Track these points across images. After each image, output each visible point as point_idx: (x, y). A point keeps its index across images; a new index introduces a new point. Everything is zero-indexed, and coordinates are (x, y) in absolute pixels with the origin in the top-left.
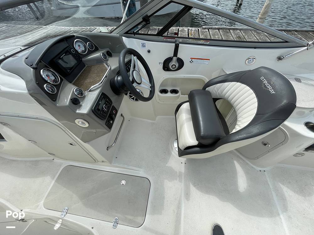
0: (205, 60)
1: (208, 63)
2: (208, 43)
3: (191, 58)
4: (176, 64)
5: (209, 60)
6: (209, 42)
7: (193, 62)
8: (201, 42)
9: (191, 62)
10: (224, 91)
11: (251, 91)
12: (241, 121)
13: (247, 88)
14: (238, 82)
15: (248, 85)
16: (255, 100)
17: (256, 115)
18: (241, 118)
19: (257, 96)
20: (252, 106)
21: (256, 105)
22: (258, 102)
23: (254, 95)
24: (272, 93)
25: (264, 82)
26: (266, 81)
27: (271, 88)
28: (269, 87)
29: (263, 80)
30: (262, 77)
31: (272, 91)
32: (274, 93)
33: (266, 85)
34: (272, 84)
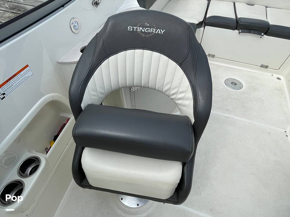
0: (22, 73)
1: (30, 73)
5: (27, 66)
10: (104, 83)
11: (138, 52)
12: (172, 87)
13: (129, 52)
14: (108, 58)
15: (126, 49)
16: (156, 54)
17: (180, 65)
18: (167, 84)
19: (152, 50)
20: (161, 63)
21: (164, 58)
22: (161, 53)
23: (147, 52)
24: (162, 33)
25: (138, 30)
26: (139, 28)
27: (154, 30)
28: (151, 31)
29: (133, 29)
30: (129, 28)
31: (160, 32)
32: (163, 31)
33: (146, 31)
34: (148, 25)
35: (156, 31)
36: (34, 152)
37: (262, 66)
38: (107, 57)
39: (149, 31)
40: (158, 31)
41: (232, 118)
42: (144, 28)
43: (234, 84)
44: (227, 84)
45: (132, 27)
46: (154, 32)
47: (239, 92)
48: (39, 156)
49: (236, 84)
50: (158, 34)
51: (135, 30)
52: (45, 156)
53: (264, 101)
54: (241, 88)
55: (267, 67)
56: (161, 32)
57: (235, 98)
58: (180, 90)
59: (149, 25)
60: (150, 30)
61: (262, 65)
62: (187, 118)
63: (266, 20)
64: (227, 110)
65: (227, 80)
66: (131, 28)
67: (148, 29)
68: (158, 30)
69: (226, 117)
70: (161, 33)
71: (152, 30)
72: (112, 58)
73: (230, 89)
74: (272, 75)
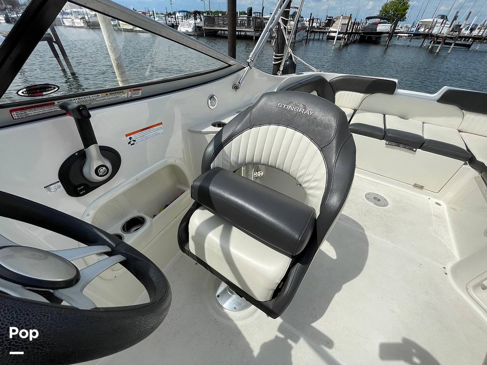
0: (155, 128)
1: (161, 131)
2: (140, 94)
3: (127, 135)
4: (103, 162)
5: (161, 123)
6: (140, 91)
7: (134, 141)
8: (126, 95)
9: (132, 142)
11: (282, 128)
12: (307, 173)
14: (251, 128)
17: (321, 150)
18: (302, 169)
19: (296, 129)
22: (304, 134)
24: (310, 115)
25: (287, 108)
26: (288, 106)
28: (300, 111)
29: (283, 106)
30: (279, 104)
32: (312, 113)
33: (294, 110)
34: (299, 104)
35: (304, 112)
37: (416, 186)
39: (298, 111)
40: (307, 112)
42: (294, 107)
43: (377, 200)
44: (368, 199)
46: (302, 113)
47: (382, 209)
48: (145, 216)
49: (379, 200)
50: (306, 114)
51: (284, 108)
52: (151, 219)
54: (385, 205)
55: (422, 187)
56: (310, 113)
57: (377, 215)
58: (315, 177)
60: (299, 109)
61: (415, 184)
62: (313, 211)
63: (421, 135)
65: (369, 194)
66: (281, 105)
73: (371, 204)
74: (429, 199)
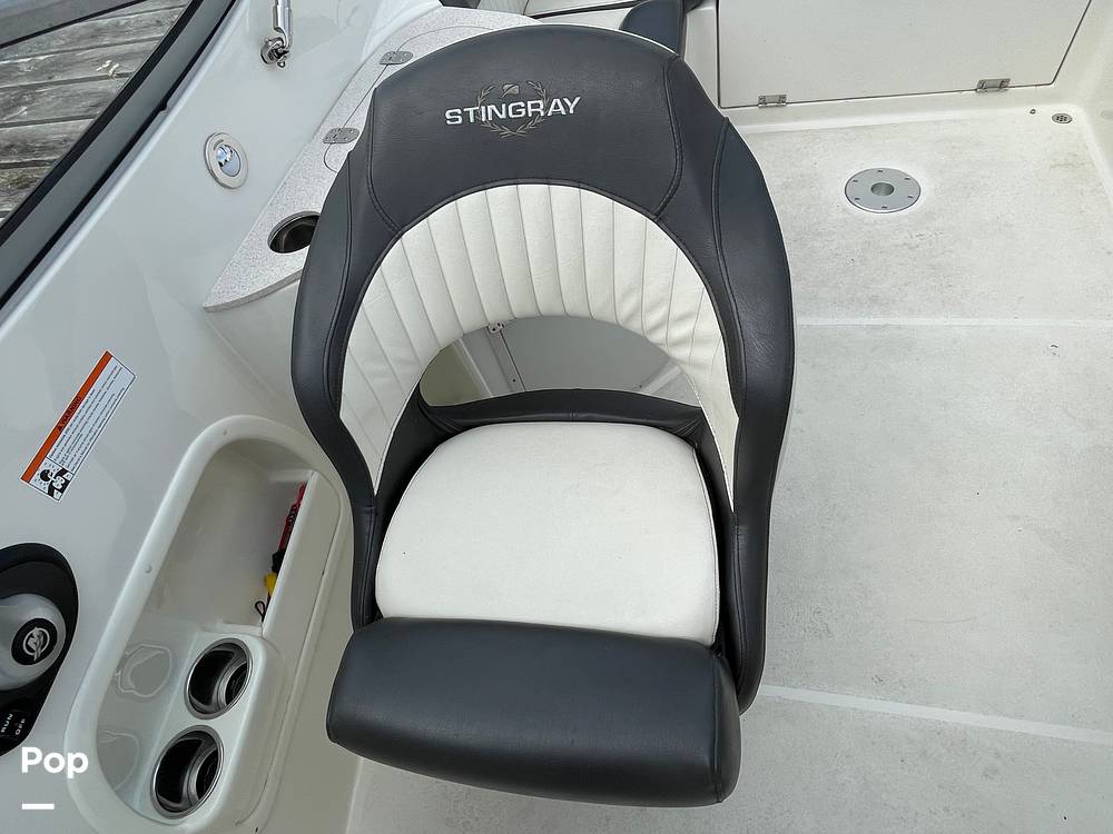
0: (97, 386)
1: (123, 379)
5: (107, 358)
10: (403, 326)
11: (500, 195)
12: (647, 302)
13: (468, 203)
14: (400, 236)
15: (454, 194)
16: (563, 194)
17: (659, 218)
18: (626, 295)
19: (548, 178)
20: (589, 223)
21: (595, 203)
22: (582, 185)
23: (532, 193)
24: (571, 112)
25: (484, 115)
26: (483, 108)
27: (542, 107)
28: (530, 110)
29: (465, 115)
30: (451, 114)
31: (562, 108)
32: (575, 103)
33: (511, 115)
34: (516, 89)
35: (546, 109)
36: (219, 625)
37: (983, 87)
38: (396, 234)
39: (524, 113)
40: (557, 107)
41: (899, 327)
42: (504, 106)
43: (884, 189)
44: (854, 200)
45: (459, 111)
46: (542, 114)
47: (906, 216)
48: (240, 637)
49: (890, 189)
50: (557, 115)
51: (472, 120)
52: (257, 630)
53: (1012, 226)
54: (913, 198)
55: (1002, 85)
56: (566, 107)
57: (897, 246)
58: (677, 311)
59: (517, 91)
60: (526, 107)
61: (980, 82)
64: (874, 300)
65: (854, 180)
66: (457, 114)
67: (520, 107)
68: (553, 104)
69: (875, 328)
70: (568, 112)
71: (533, 106)
72: (413, 237)
73: (871, 215)
74: (1033, 112)
